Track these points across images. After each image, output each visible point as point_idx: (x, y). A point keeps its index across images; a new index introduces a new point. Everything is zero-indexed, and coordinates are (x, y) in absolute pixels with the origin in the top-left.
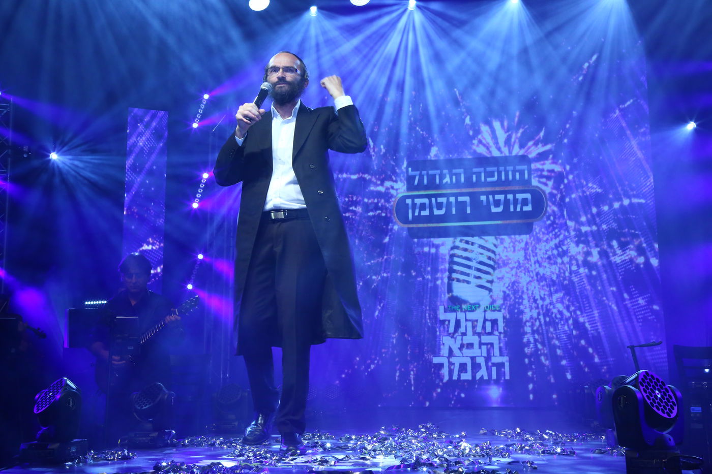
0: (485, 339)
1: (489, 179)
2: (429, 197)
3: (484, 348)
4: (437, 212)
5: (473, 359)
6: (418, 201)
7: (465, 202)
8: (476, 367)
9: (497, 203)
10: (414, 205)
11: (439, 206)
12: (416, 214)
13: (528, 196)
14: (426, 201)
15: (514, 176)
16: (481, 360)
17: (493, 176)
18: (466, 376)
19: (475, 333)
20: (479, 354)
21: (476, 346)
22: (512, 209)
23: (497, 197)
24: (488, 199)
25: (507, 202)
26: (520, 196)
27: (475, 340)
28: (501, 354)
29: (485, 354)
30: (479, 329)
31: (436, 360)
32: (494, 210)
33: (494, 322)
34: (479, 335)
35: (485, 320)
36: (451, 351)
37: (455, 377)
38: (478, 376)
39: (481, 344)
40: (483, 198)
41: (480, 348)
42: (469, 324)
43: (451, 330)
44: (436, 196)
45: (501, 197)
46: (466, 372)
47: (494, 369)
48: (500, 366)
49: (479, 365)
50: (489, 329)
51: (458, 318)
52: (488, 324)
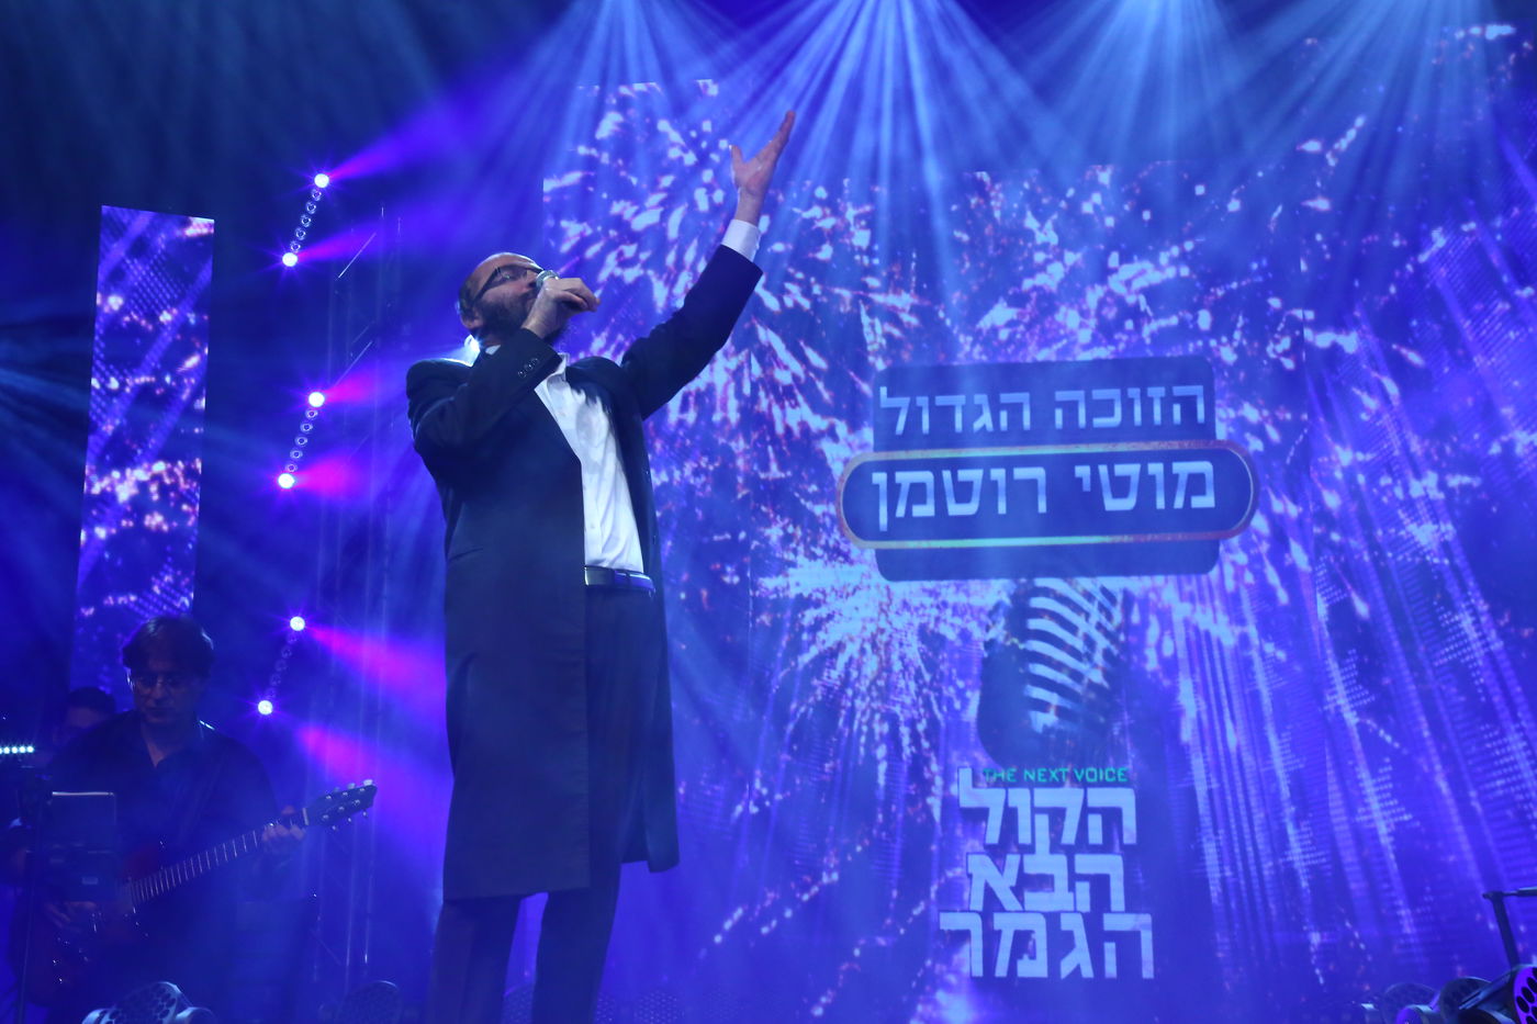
0: (1087, 864)
1: (1099, 422)
2: (935, 466)
3: (1083, 888)
4: (955, 509)
5: (1053, 919)
6: (904, 478)
7: (1033, 483)
8: (1060, 942)
9: (1120, 487)
10: (893, 488)
11: (963, 492)
12: (901, 511)
13: (1205, 467)
14: (926, 477)
15: (1167, 413)
16: (1073, 924)
17: (1111, 414)
18: (1033, 968)
19: (1056, 846)
20: (1070, 903)
21: (1061, 882)
22: (1160, 503)
23: (1121, 470)
24: (1095, 475)
25: (1147, 482)
26: (1182, 468)
27: (1056, 866)
28: (1131, 907)
29: (1085, 906)
30: (1069, 836)
31: (951, 921)
32: (1112, 504)
33: (1112, 817)
34: (1070, 852)
35: (1086, 810)
36: (989, 894)
37: (1001, 970)
38: (1066, 968)
39: (1074, 878)
40: (1083, 471)
41: (1072, 888)
42: (1043, 822)
43: (993, 836)
44: (955, 465)
45: (1131, 470)
46: (1033, 957)
47: (1110, 948)
48: (1128, 941)
49: (1070, 935)
50: (1095, 835)
51: (1011, 804)
52: (1095, 822)
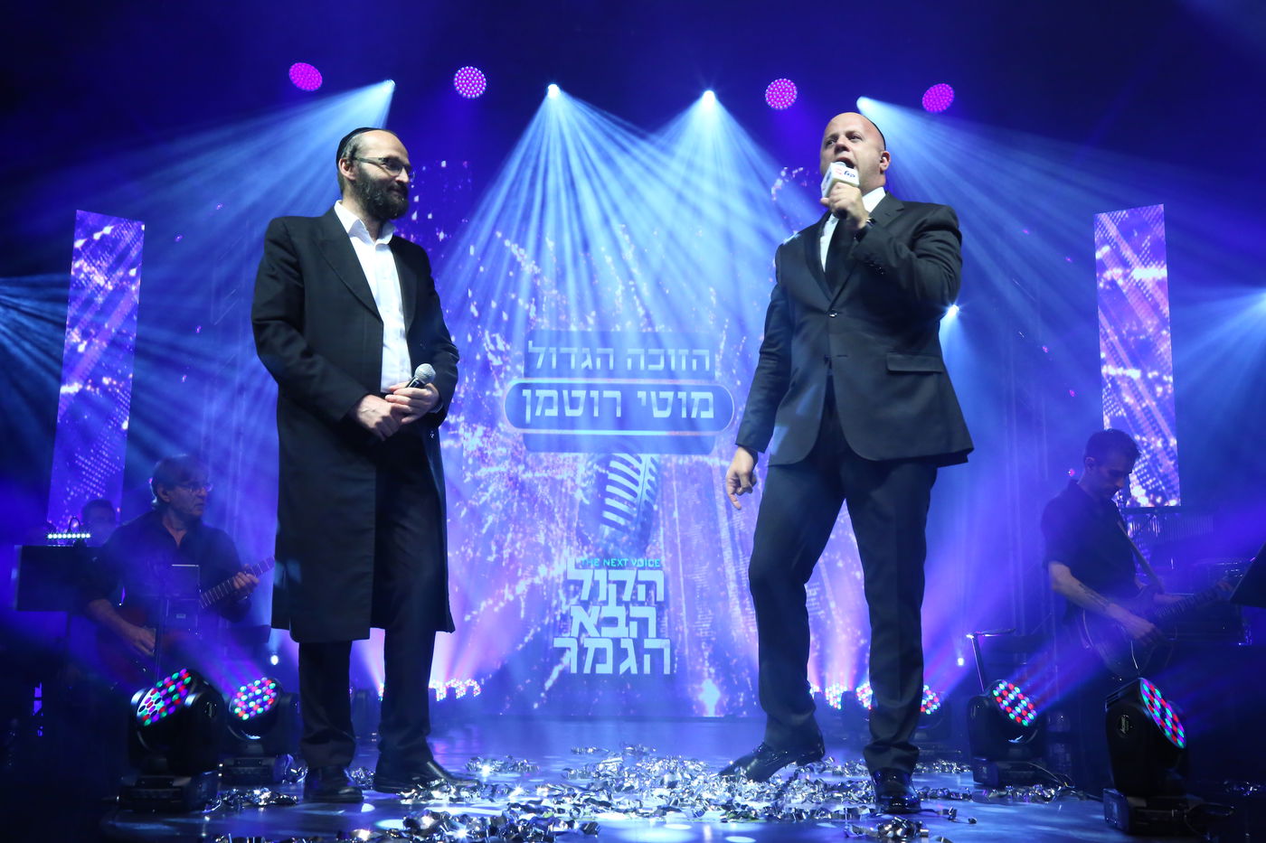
0: (637, 612)
1: (652, 367)
2: (559, 388)
3: (634, 625)
4: (569, 412)
5: (616, 641)
6: (541, 393)
7: (614, 399)
8: (620, 654)
9: (663, 404)
10: (535, 399)
11: (574, 403)
12: (538, 413)
13: (709, 396)
14: (554, 393)
15: (689, 364)
16: (627, 644)
17: (657, 363)
18: (605, 669)
19: (619, 602)
20: (627, 633)
21: (622, 621)
22: (684, 415)
23: (663, 395)
24: (648, 396)
25: (678, 402)
26: (697, 396)
27: (620, 613)
28: (659, 636)
29: (634, 634)
30: (627, 597)
31: (558, 643)
32: (658, 414)
33: (650, 585)
34: (627, 605)
35: (637, 582)
36: (582, 629)
37: (587, 670)
38: (623, 668)
39: (629, 619)
40: (642, 394)
41: (627, 625)
42: (613, 588)
43: (585, 595)
44: (571, 387)
45: (669, 395)
46: (604, 662)
47: (647, 658)
48: (657, 654)
49: (625, 650)
50: (642, 596)
51: (596, 579)
52: (642, 589)
